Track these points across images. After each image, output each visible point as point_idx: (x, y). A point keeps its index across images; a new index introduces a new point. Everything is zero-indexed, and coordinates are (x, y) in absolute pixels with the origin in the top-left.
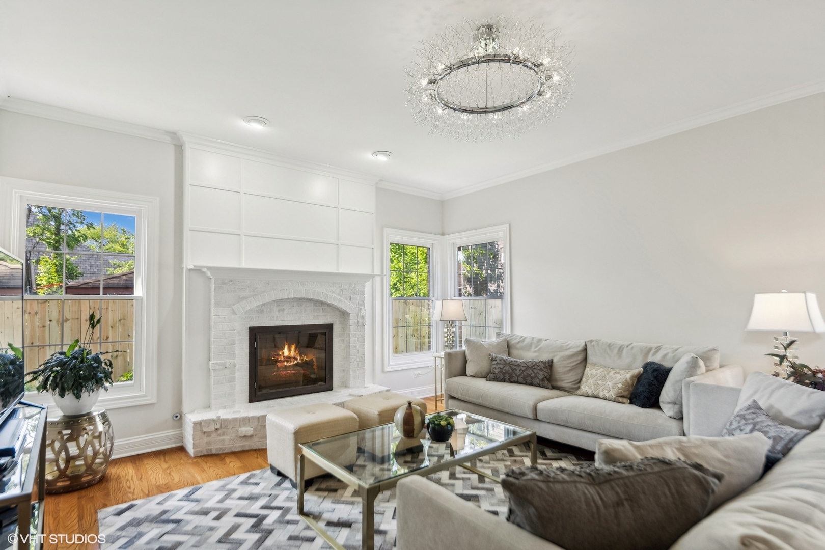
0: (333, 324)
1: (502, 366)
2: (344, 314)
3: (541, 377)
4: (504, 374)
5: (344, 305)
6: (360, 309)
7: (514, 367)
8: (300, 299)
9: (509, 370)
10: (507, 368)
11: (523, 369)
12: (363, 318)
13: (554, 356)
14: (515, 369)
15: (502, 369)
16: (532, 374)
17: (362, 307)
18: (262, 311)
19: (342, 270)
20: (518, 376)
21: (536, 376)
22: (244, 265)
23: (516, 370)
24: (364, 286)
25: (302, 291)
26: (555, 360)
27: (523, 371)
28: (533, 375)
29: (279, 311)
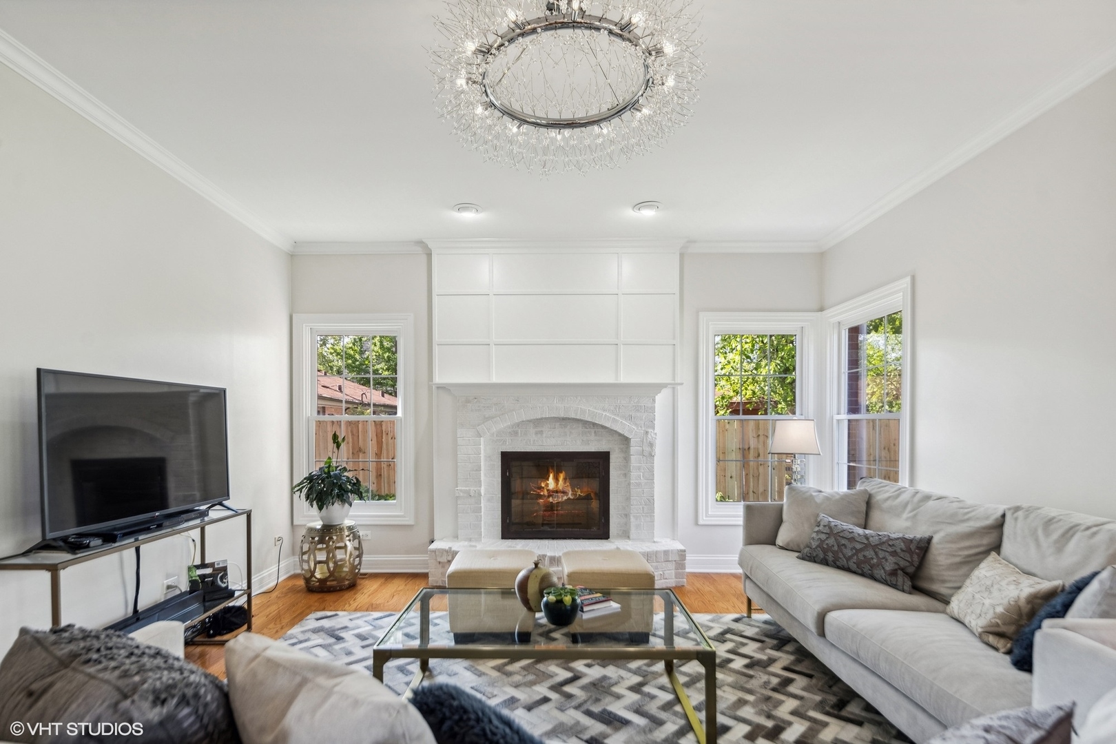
0: (609, 452)
1: (823, 537)
2: (626, 440)
3: (889, 567)
4: (825, 551)
5: (622, 427)
6: (647, 432)
7: (843, 542)
8: (564, 419)
9: (833, 546)
10: (831, 541)
11: (858, 546)
12: (651, 445)
13: (936, 532)
14: (844, 545)
15: (822, 541)
16: (872, 559)
17: (650, 430)
18: (516, 433)
19: (623, 379)
20: (848, 559)
21: (879, 565)
22: (495, 379)
23: (846, 547)
24: (654, 401)
25: (560, 408)
26: (935, 540)
27: (858, 551)
28: (875, 561)
29: (536, 433)
